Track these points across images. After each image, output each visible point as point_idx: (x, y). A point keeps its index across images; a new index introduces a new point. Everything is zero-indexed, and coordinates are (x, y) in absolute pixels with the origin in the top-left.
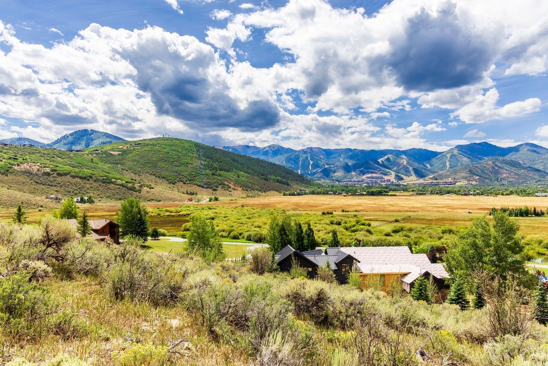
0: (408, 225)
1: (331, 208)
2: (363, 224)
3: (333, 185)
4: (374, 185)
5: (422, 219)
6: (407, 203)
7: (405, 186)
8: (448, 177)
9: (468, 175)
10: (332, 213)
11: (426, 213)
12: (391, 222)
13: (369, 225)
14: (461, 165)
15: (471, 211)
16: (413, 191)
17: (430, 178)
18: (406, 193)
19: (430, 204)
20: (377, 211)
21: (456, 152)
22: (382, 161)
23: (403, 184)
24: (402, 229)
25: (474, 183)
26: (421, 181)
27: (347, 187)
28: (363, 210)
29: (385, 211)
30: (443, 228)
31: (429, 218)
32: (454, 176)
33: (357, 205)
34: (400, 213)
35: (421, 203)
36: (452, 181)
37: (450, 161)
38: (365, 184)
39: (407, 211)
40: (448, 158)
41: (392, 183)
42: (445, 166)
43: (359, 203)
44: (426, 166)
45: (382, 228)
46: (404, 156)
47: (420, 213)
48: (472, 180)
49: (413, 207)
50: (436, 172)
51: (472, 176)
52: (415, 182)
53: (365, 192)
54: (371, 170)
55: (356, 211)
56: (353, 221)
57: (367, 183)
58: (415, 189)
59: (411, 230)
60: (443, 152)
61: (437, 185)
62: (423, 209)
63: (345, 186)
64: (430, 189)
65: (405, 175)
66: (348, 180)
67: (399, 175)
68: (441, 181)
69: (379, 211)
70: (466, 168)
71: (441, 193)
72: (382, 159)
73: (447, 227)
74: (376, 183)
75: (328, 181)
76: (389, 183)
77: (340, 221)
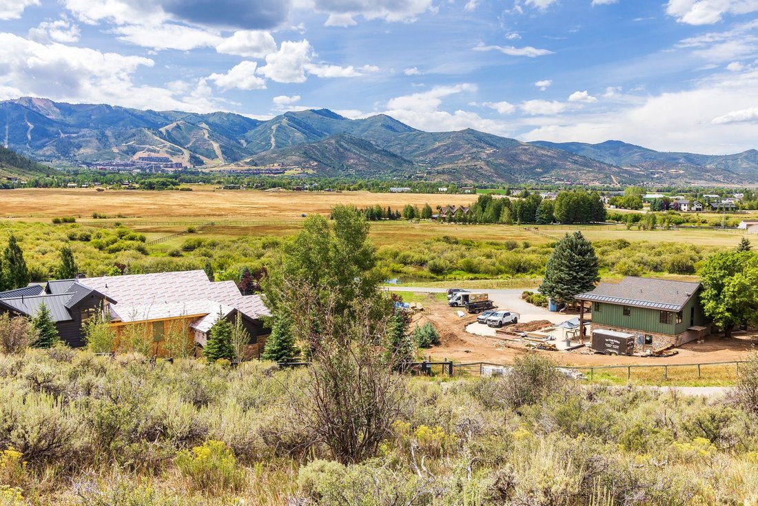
0: (209, 238)
1: (71, 212)
2: (132, 239)
3: (77, 171)
4: (153, 171)
5: (233, 228)
6: (209, 202)
7: (206, 174)
8: (273, 161)
9: (302, 159)
10: (73, 221)
11: (240, 218)
12: (181, 233)
13: (143, 240)
14: (293, 143)
15: (305, 214)
16: (219, 183)
17: (246, 163)
18: (208, 187)
19: (245, 203)
20: (158, 216)
21: (285, 122)
22: (167, 131)
23: (204, 170)
24: (199, 244)
25: (310, 171)
26: (233, 167)
27: (104, 175)
28: (134, 215)
29: (172, 216)
30: (264, 239)
31: (243, 226)
32: (282, 161)
33: (121, 207)
34: (197, 219)
35: (232, 202)
36: (279, 168)
37: (276, 136)
38: (139, 171)
39: (209, 215)
40: (274, 131)
41: (185, 171)
42: (269, 144)
43: (124, 203)
44: (239, 143)
45: (166, 244)
46: (204, 125)
47: (230, 218)
48: (308, 168)
49: (219, 209)
50: (255, 153)
51: (308, 162)
52: (222, 169)
53: (137, 183)
54: (148, 146)
55: (120, 216)
56: (113, 233)
57: (142, 169)
58: (222, 180)
59: (214, 245)
60: (265, 121)
61: (257, 174)
62: (233, 212)
63: (100, 173)
64: (246, 180)
65: (206, 156)
66: (106, 162)
67: (197, 156)
68: (263, 168)
69: (162, 216)
70: (300, 149)
71: (262, 187)
72: (167, 127)
73: (271, 238)
74: (158, 168)
75: (65, 163)
76: (180, 169)
77: (89, 233)
